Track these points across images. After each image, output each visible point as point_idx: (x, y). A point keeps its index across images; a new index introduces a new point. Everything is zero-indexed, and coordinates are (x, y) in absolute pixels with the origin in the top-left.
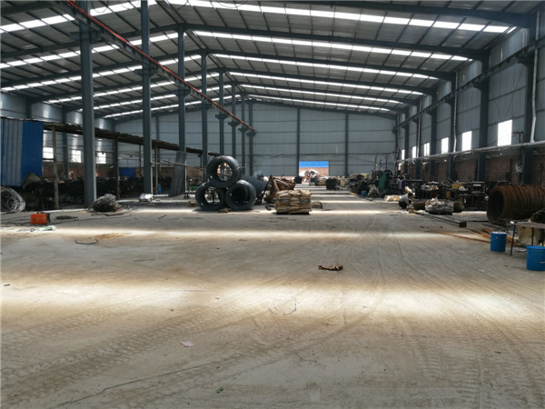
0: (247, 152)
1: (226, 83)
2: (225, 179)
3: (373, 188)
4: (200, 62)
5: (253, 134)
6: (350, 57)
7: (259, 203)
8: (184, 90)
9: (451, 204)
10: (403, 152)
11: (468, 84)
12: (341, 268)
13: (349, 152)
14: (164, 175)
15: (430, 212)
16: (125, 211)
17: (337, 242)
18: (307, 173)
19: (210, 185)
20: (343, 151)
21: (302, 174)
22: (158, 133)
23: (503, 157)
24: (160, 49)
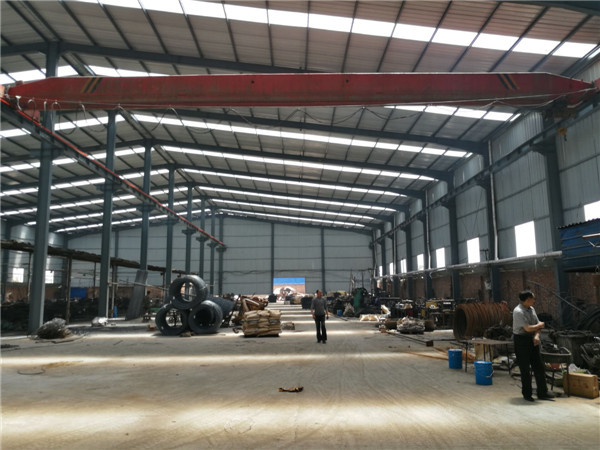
0: (216, 268)
1: (195, 198)
2: (191, 299)
3: (348, 307)
4: (167, 176)
5: (223, 249)
6: (321, 176)
7: (225, 326)
8: (149, 206)
9: (422, 323)
10: (381, 268)
11: (436, 203)
12: (301, 390)
13: (326, 268)
14: (121, 296)
15: (402, 332)
16: (75, 336)
17: (302, 364)
18: (282, 290)
19: (172, 306)
20: (320, 267)
21: (277, 291)
22: (117, 249)
23: (474, 274)
24: (125, 162)
